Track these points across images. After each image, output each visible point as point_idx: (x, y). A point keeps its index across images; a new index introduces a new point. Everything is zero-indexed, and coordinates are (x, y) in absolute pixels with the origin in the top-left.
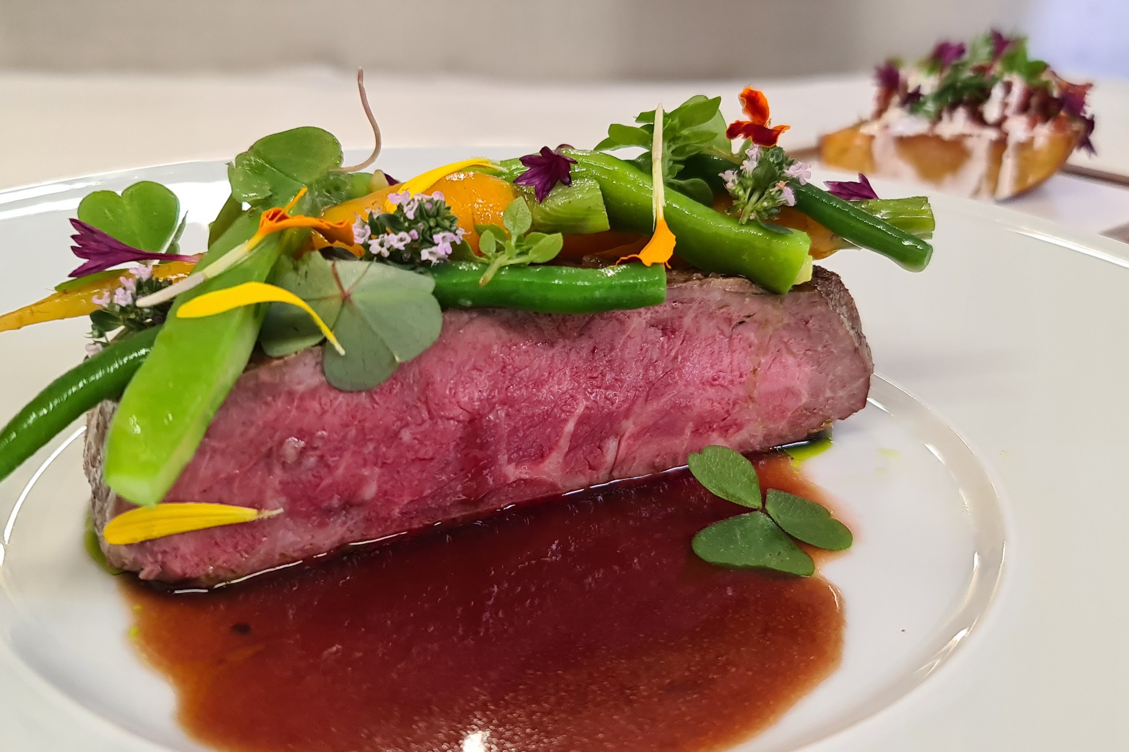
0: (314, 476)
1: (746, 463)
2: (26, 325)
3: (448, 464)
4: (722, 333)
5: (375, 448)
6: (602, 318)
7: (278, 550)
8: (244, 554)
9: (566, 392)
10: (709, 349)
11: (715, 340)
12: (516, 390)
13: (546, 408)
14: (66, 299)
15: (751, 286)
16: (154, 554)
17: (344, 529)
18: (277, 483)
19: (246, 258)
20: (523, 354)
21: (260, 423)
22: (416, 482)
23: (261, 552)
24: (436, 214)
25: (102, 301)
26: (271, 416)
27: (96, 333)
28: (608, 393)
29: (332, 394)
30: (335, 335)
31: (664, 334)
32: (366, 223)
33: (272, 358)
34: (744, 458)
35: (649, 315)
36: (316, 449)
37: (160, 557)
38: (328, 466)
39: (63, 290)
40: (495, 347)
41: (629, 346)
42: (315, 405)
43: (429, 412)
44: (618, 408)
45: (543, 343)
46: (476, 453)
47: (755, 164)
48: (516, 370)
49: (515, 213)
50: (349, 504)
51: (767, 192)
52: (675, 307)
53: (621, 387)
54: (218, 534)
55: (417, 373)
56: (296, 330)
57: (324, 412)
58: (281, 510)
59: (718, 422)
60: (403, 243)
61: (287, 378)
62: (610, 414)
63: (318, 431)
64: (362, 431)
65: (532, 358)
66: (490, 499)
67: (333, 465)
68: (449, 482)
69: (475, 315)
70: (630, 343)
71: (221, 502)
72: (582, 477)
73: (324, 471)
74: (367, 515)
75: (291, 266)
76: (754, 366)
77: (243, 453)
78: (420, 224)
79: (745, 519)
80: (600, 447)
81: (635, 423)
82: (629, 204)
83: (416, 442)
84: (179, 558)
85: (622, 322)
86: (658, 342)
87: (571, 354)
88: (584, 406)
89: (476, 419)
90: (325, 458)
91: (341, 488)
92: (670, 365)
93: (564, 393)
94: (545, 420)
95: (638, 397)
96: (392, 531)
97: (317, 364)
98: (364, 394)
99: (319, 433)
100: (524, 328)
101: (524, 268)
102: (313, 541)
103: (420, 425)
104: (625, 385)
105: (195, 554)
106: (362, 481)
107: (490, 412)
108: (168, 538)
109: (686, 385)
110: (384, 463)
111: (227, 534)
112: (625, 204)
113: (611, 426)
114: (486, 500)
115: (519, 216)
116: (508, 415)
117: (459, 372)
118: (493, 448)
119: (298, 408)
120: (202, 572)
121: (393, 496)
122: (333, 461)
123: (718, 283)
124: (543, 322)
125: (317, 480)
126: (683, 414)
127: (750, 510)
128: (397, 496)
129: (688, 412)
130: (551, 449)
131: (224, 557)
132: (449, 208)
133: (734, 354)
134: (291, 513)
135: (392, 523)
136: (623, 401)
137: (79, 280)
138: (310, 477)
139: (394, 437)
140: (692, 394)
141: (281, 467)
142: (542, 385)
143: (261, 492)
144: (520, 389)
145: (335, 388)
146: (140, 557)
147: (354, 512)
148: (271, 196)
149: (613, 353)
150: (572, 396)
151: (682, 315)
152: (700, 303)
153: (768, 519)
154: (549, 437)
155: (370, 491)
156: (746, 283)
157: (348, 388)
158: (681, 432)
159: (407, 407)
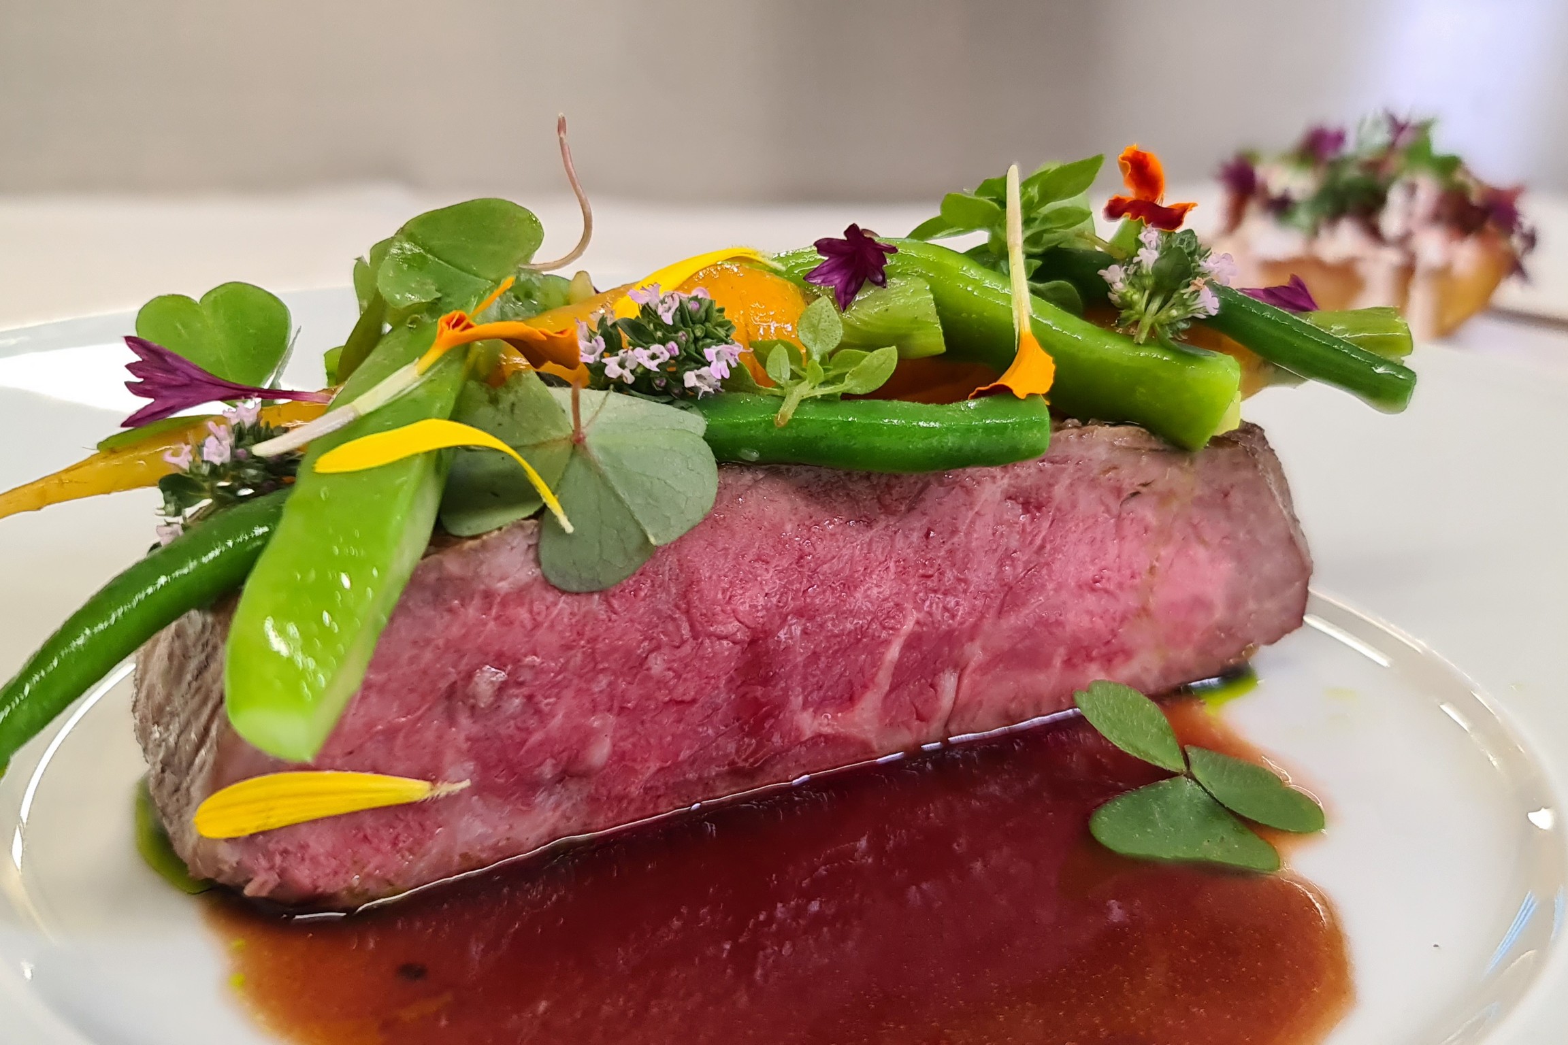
0: (518, 728)
1: (1151, 707)
2: (49, 504)
3: (716, 709)
4: (1108, 511)
5: (610, 684)
6: (941, 484)
7: (460, 848)
8: (407, 854)
9: (889, 597)
10: (1089, 535)
11: (1097, 521)
12: (819, 593)
13: (861, 622)
14: (115, 461)
15: (1149, 440)
16: (269, 855)
17: (558, 813)
18: (462, 737)
19: (416, 384)
20: (828, 536)
21: (441, 642)
22: (669, 739)
23: (434, 851)
24: (704, 318)
25: (179, 459)
26: (456, 631)
27: (171, 508)
28: (948, 599)
29: (550, 597)
30: (559, 500)
31: (1026, 510)
32: (595, 333)
33: (461, 539)
34: (1148, 700)
35: (1006, 481)
36: (520, 684)
37: (278, 860)
38: (538, 712)
39: (110, 447)
40: (788, 527)
41: (977, 528)
42: (523, 614)
43: (692, 626)
44: (961, 624)
45: (857, 522)
46: (759, 691)
47: (1156, 255)
48: (819, 562)
49: (816, 322)
50: (570, 772)
51: (1175, 296)
52: (1042, 468)
53: (965, 592)
54: (369, 821)
55: (675, 565)
56: (496, 495)
57: (537, 625)
58: (466, 784)
59: (1098, 647)
60: (657, 362)
61: (484, 570)
62: (950, 633)
63: (525, 656)
64: (592, 657)
65: (841, 544)
66: (772, 766)
67: (546, 709)
68: (717, 738)
69: (761, 476)
70: (979, 525)
71: (376, 770)
72: (906, 732)
73: (532, 722)
74: (593, 791)
75: (486, 397)
76: (1152, 562)
77: (411, 691)
78: (680, 334)
79: (1165, 788)
80: (932, 686)
81: (984, 649)
82: (970, 315)
83: (671, 674)
84: (307, 862)
85: (968, 491)
86: (1017, 523)
87: (897, 540)
88: (915, 619)
89: (759, 639)
90: (536, 700)
91: (557, 748)
92: (1034, 557)
93: (885, 600)
94: (859, 641)
95: (988, 607)
96: (628, 818)
97: (530, 546)
98: (596, 597)
99: (529, 659)
100: (831, 497)
101: (836, 402)
102: (510, 834)
103: (678, 647)
104: (972, 589)
105: (332, 855)
106: (587, 737)
107: (780, 627)
108: (292, 828)
109: (1058, 590)
110: (622, 709)
111: (383, 821)
112: (964, 315)
113: (951, 651)
114: (767, 768)
115: (823, 325)
116: (805, 632)
117: (736, 567)
118: (782, 684)
119: (497, 618)
120: (342, 885)
121: (634, 760)
122: (547, 704)
123: (1103, 433)
124: (860, 487)
125: (524, 735)
126: (1051, 633)
127: (1170, 775)
128: (639, 759)
129: (1057, 631)
130: (865, 687)
131: (376, 860)
132: (721, 311)
133: (1123, 542)
134: (480, 789)
135: (629, 804)
136: (969, 613)
137: (136, 431)
138: (512, 731)
139: (636, 666)
140: (1064, 603)
141: (468, 713)
142: (856, 587)
143: (437, 754)
144: (824, 592)
145: (554, 587)
146: (248, 861)
147: (573, 786)
148: (439, 299)
149: (956, 539)
150: (897, 605)
151: (1051, 481)
152: (1078, 464)
153: (1196, 787)
154: (862, 670)
155: (600, 753)
156: (1142, 433)
157: (575, 588)
158: (1047, 664)
159: (658, 618)
